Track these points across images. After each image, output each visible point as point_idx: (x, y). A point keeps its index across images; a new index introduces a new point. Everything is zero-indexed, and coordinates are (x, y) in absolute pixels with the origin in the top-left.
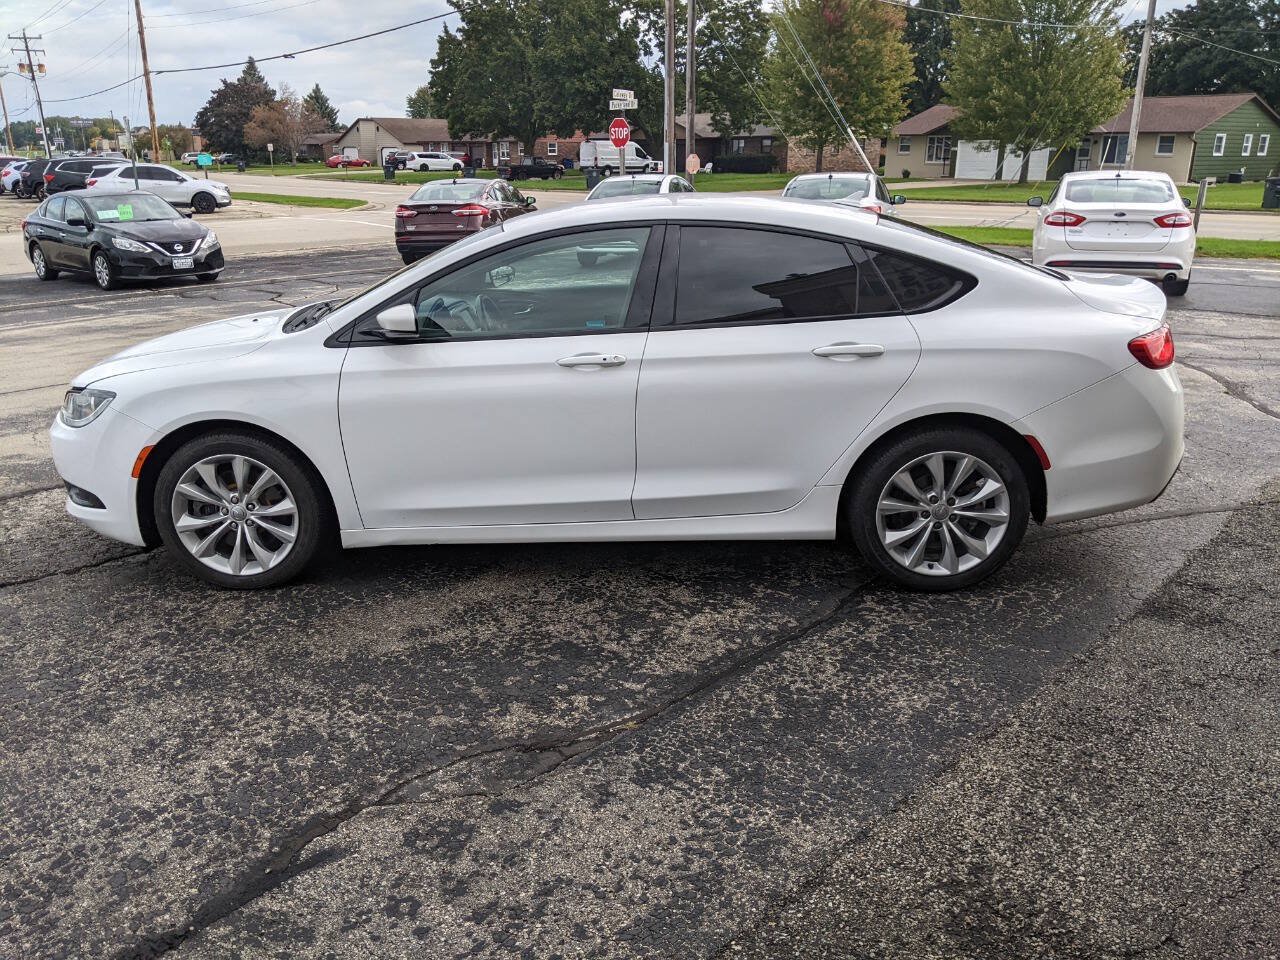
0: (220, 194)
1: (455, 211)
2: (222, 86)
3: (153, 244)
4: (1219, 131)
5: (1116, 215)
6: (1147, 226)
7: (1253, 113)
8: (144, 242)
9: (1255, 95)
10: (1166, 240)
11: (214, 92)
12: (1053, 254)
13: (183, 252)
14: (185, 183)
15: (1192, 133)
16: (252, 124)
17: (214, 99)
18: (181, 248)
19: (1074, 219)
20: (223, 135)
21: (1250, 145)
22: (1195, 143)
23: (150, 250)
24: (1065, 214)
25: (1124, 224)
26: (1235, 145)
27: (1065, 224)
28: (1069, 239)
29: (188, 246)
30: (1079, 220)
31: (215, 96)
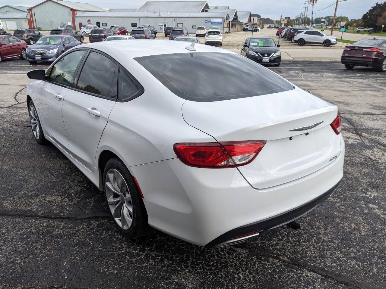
0: (333, 40)
1: (364, 50)
2: (375, 5)
3: (259, 54)
8: (256, 53)
11: (372, 7)
13: (267, 56)
14: (323, 37)
16: (381, 18)
17: (371, 10)
18: (267, 55)
20: (370, 22)
23: (257, 55)
29: (269, 55)
31: (372, 9)
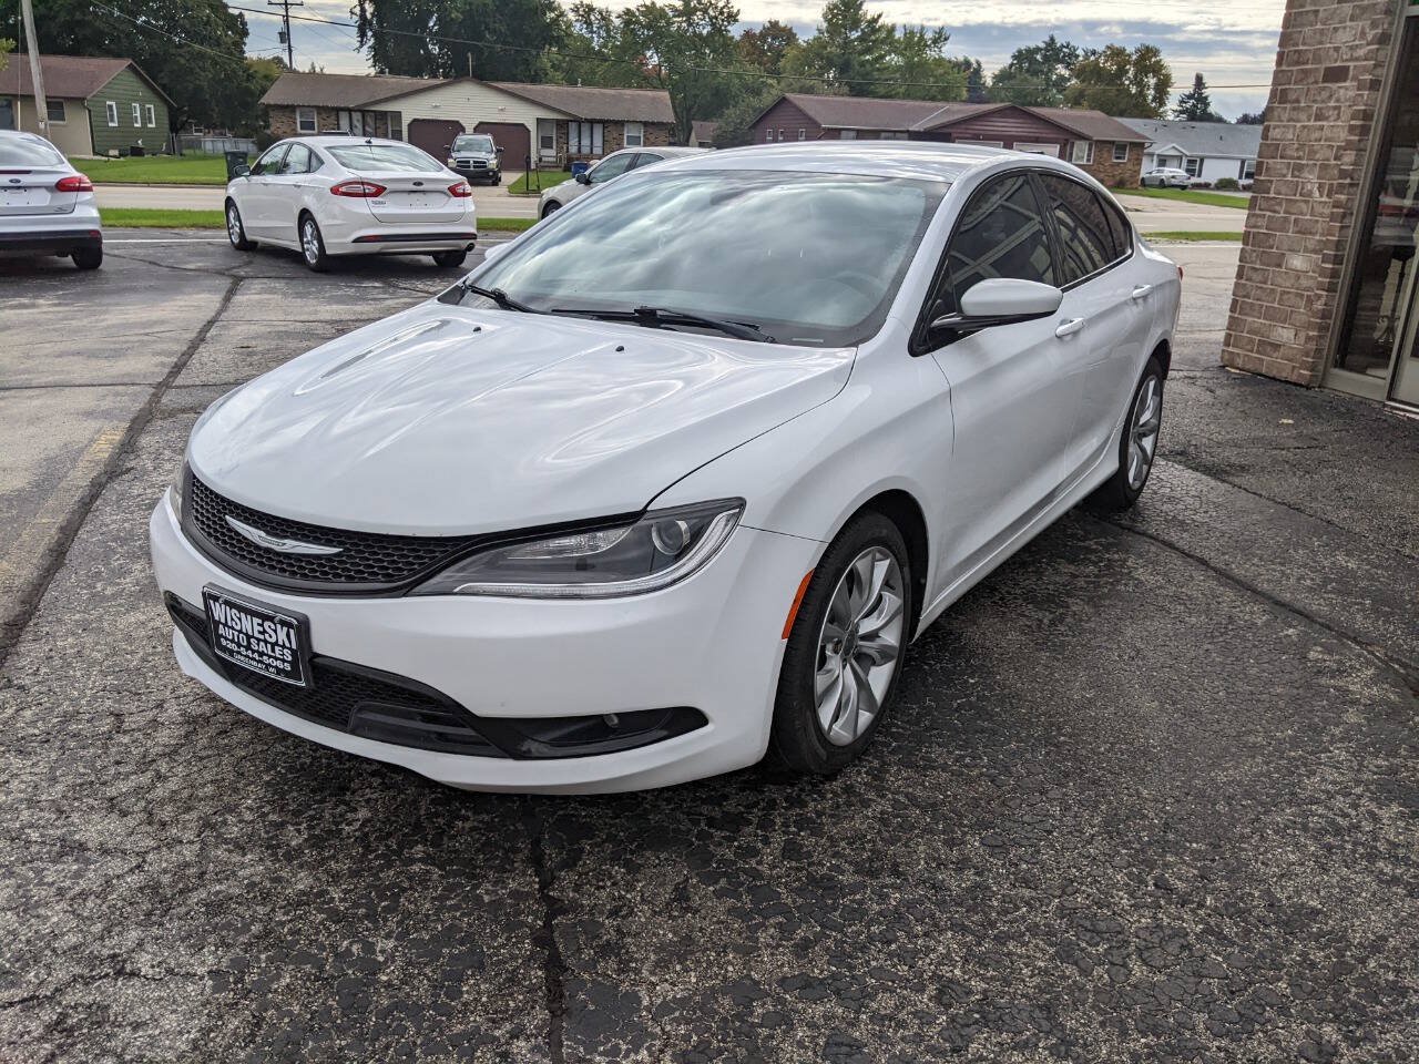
4: (111, 99)
5: (415, 184)
6: (443, 196)
7: (132, 81)
9: (130, 61)
10: (461, 210)
12: (361, 228)
15: (84, 99)
19: (373, 190)
21: (138, 114)
22: (90, 111)
24: (363, 183)
25: (421, 195)
26: (126, 116)
27: (365, 195)
28: (375, 211)
30: (379, 191)
